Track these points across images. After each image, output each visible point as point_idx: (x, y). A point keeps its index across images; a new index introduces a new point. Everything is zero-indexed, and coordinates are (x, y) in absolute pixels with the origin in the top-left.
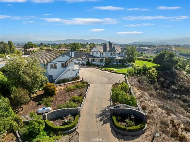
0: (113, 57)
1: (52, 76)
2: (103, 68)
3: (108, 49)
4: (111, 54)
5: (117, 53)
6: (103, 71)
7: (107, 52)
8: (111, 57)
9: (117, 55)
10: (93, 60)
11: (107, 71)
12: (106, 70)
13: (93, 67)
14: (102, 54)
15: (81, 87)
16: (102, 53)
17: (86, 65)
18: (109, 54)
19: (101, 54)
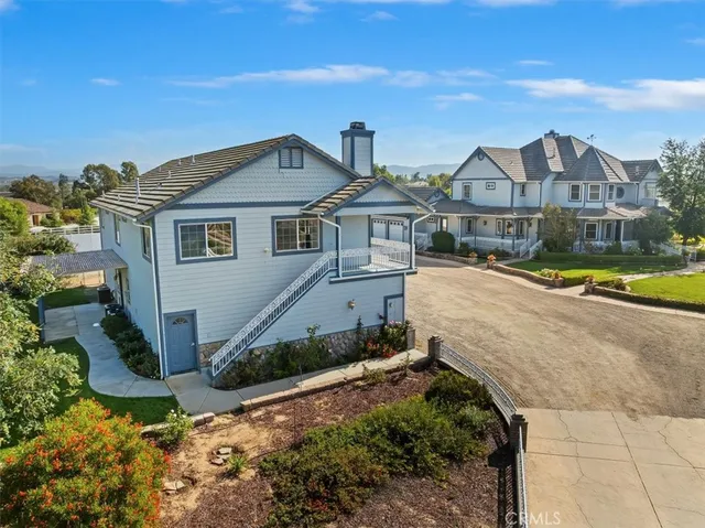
0: (588, 205)
1: (189, 318)
2: (546, 271)
3: (556, 165)
4: (575, 188)
5: (611, 187)
6: (551, 285)
7: (548, 182)
8: (577, 210)
9: (610, 197)
10: (469, 227)
11: (582, 288)
12: (566, 283)
13: (474, 260)
14: (523, 192)
15: (435, 447)
16: (523, 186)
17: (429, 249)
18: (564, 189)
19: (517, 190)
